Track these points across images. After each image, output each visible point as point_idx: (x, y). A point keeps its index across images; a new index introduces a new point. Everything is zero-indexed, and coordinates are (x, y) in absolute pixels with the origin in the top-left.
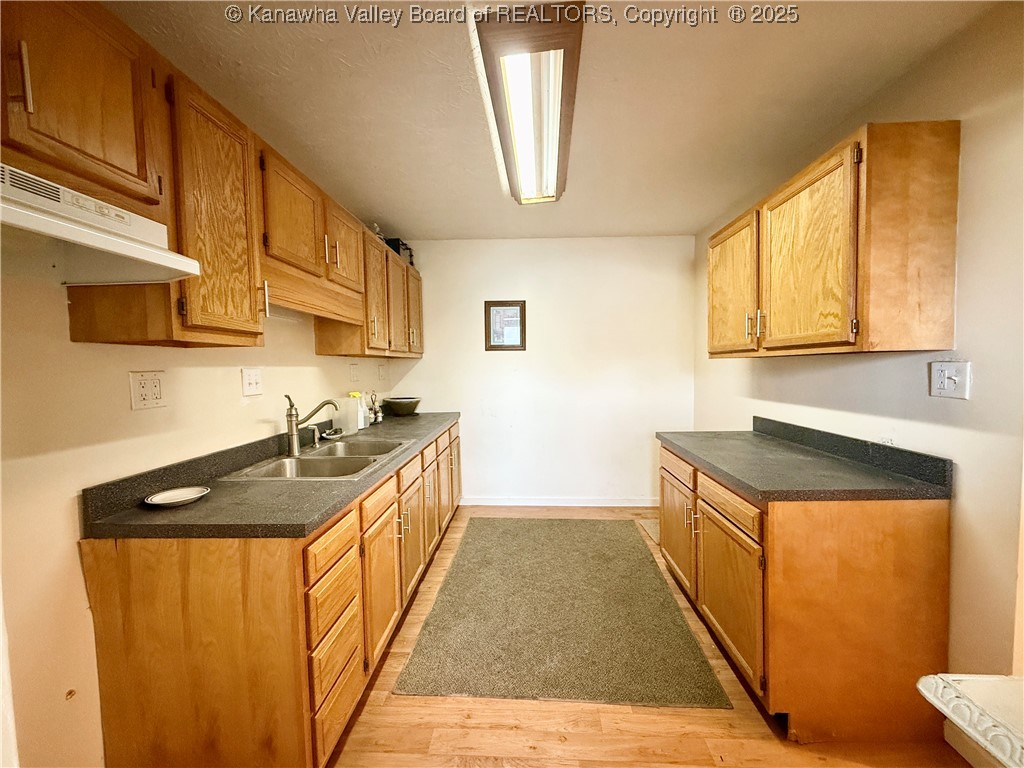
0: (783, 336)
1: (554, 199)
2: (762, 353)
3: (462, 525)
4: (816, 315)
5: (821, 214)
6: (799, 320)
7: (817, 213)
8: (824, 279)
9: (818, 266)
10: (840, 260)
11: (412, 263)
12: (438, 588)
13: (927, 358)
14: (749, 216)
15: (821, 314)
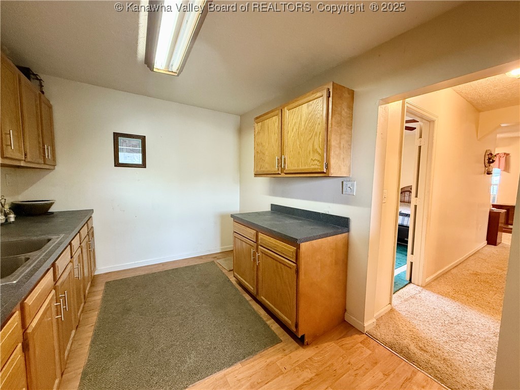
0: (293, 168)
1: (176, 75)
2: (283, 175)
3: (100, 288)
4: (310, 160)
5: (312, 115)
6: (301, 162)
7: (310, 115)
8: (313, 145)
9: (310, 139)
10: (321, 137)
11: (43, 93)
12: (89, 342)
13: (342, 180)
14: (277, 111)
15: (312, 159)
